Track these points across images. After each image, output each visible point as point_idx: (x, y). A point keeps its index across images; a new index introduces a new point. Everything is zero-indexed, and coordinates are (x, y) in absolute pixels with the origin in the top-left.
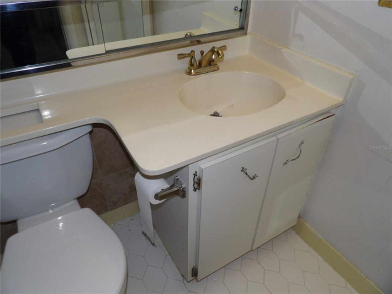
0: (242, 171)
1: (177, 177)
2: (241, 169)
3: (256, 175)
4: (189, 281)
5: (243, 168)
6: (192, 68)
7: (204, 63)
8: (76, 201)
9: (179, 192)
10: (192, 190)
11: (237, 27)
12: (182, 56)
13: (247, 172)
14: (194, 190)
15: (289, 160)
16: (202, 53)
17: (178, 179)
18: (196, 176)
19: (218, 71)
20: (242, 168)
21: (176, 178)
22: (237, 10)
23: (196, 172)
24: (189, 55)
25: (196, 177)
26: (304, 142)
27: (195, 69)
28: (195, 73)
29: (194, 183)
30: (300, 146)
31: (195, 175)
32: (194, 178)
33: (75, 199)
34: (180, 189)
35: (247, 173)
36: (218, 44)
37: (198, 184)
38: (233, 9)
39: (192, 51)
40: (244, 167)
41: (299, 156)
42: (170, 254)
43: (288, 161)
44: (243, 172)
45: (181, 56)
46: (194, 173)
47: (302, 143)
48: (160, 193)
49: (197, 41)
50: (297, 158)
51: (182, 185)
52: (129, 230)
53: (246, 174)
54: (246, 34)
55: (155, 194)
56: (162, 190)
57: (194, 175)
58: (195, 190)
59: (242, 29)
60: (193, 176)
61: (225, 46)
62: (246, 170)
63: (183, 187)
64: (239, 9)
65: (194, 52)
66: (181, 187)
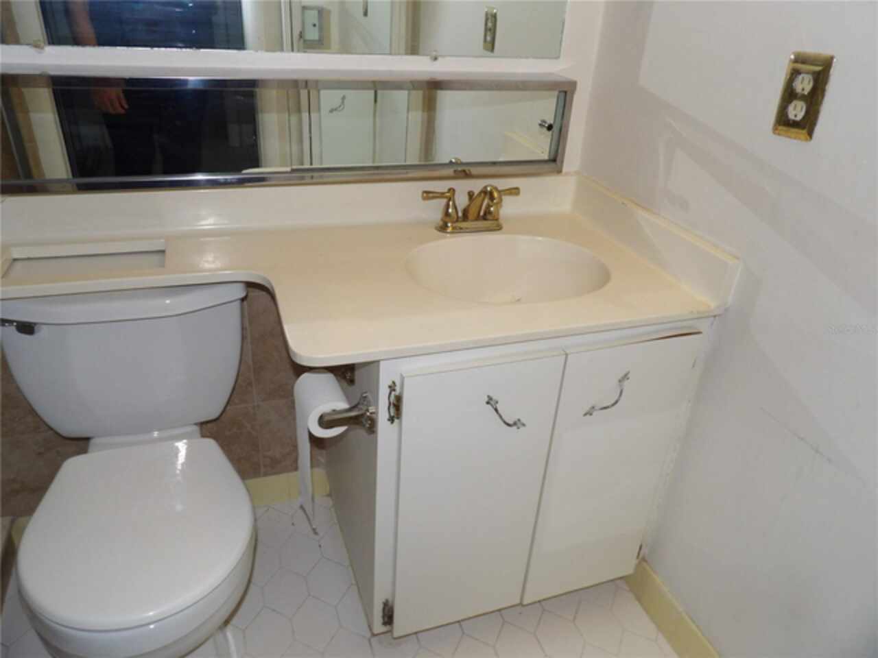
0: (488, 403)
1: (366, 393)
2: (486, 399)
3: (519, 420)
4: (376, 632)
5: (490, 398)
6: (447, 219)
7: (472, 213)
8: (196, 428)
9: (363, 420)
10: (386, 420)
11: (546, 157)
12: (431, 195)
13: (498, 406)
14: (389, 420)
15: (596, 408)
16: (471, 195)
17: (365, 397)
18: (394, 390)
19: (498, 232)
20: (488, 396)
21: (364, 395)
22: (544, 126)
23: (394, 383)
24: (442, 195)
25: (393, 393)
26: (629, 376)
27: (453, 222)
28: (454, 228)
29: (390, 403)
30: (620, 381)
31: (392, 388)
32: (390, 393)
33: (196, 424)
34: (365, 413)
35: (499, 409)
36: (503, 184)
37: (397, 406)
38: (538, 127)
39: (450, 190)
40: (491, 395)
41: (616, 402)
42: (357, 584)
43: (593, 407)
44: (489, 406)
45: (428, 195)
46: (390, 383)
47: (626, 377)
48: (329, 414)
49: (464, 171)
50: (613, 405)
51: (370, 406)
52: (293, 524)
53: (496, 410)
54: (559, 171)
55: (320, 414)
56: (334, 411)
57: (390, 387)
58: (391, 419)
59: (554, 161)
60: (388, 390)
61: (517, 189)
62: (497, 402)
63: (371, 411)
64: (547, 125)
65: (454, 190)
66: (367, 410)
